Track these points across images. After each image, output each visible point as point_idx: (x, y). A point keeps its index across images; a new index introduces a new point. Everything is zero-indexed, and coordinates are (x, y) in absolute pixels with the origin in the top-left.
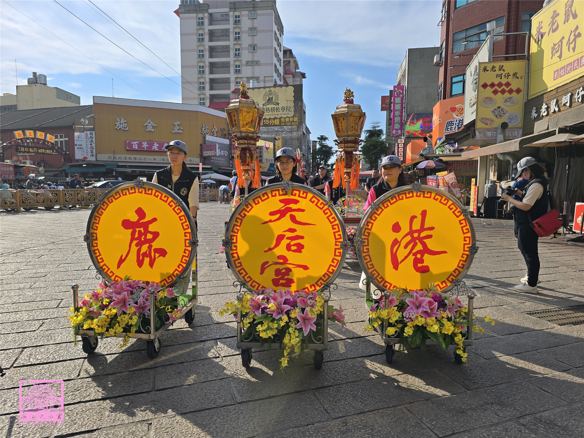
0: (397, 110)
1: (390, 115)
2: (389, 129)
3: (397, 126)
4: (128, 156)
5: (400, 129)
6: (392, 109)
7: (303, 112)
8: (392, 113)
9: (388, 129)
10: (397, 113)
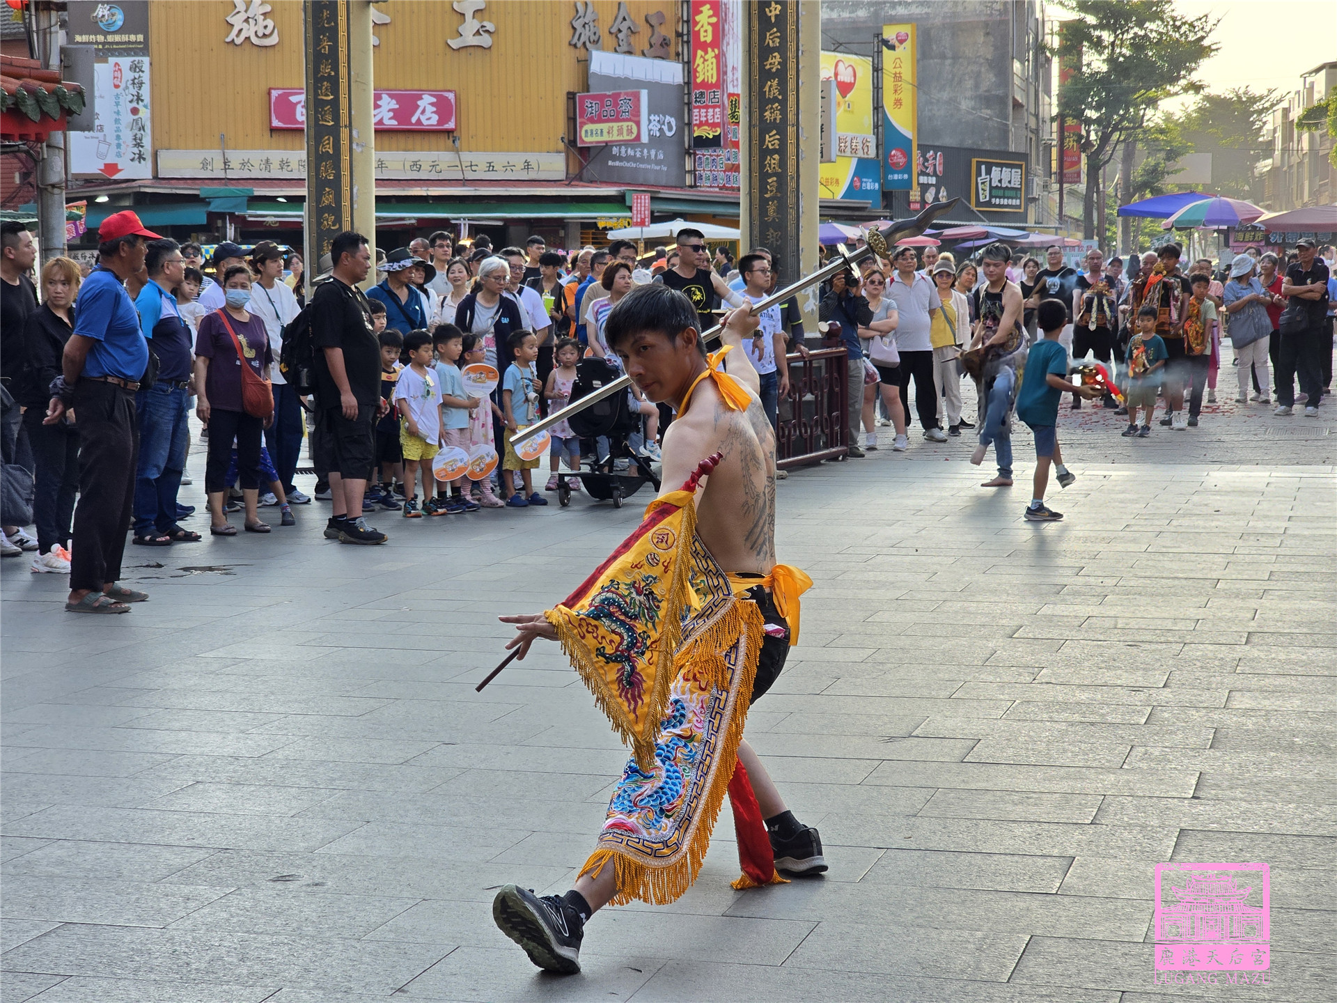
4: (276, 155)
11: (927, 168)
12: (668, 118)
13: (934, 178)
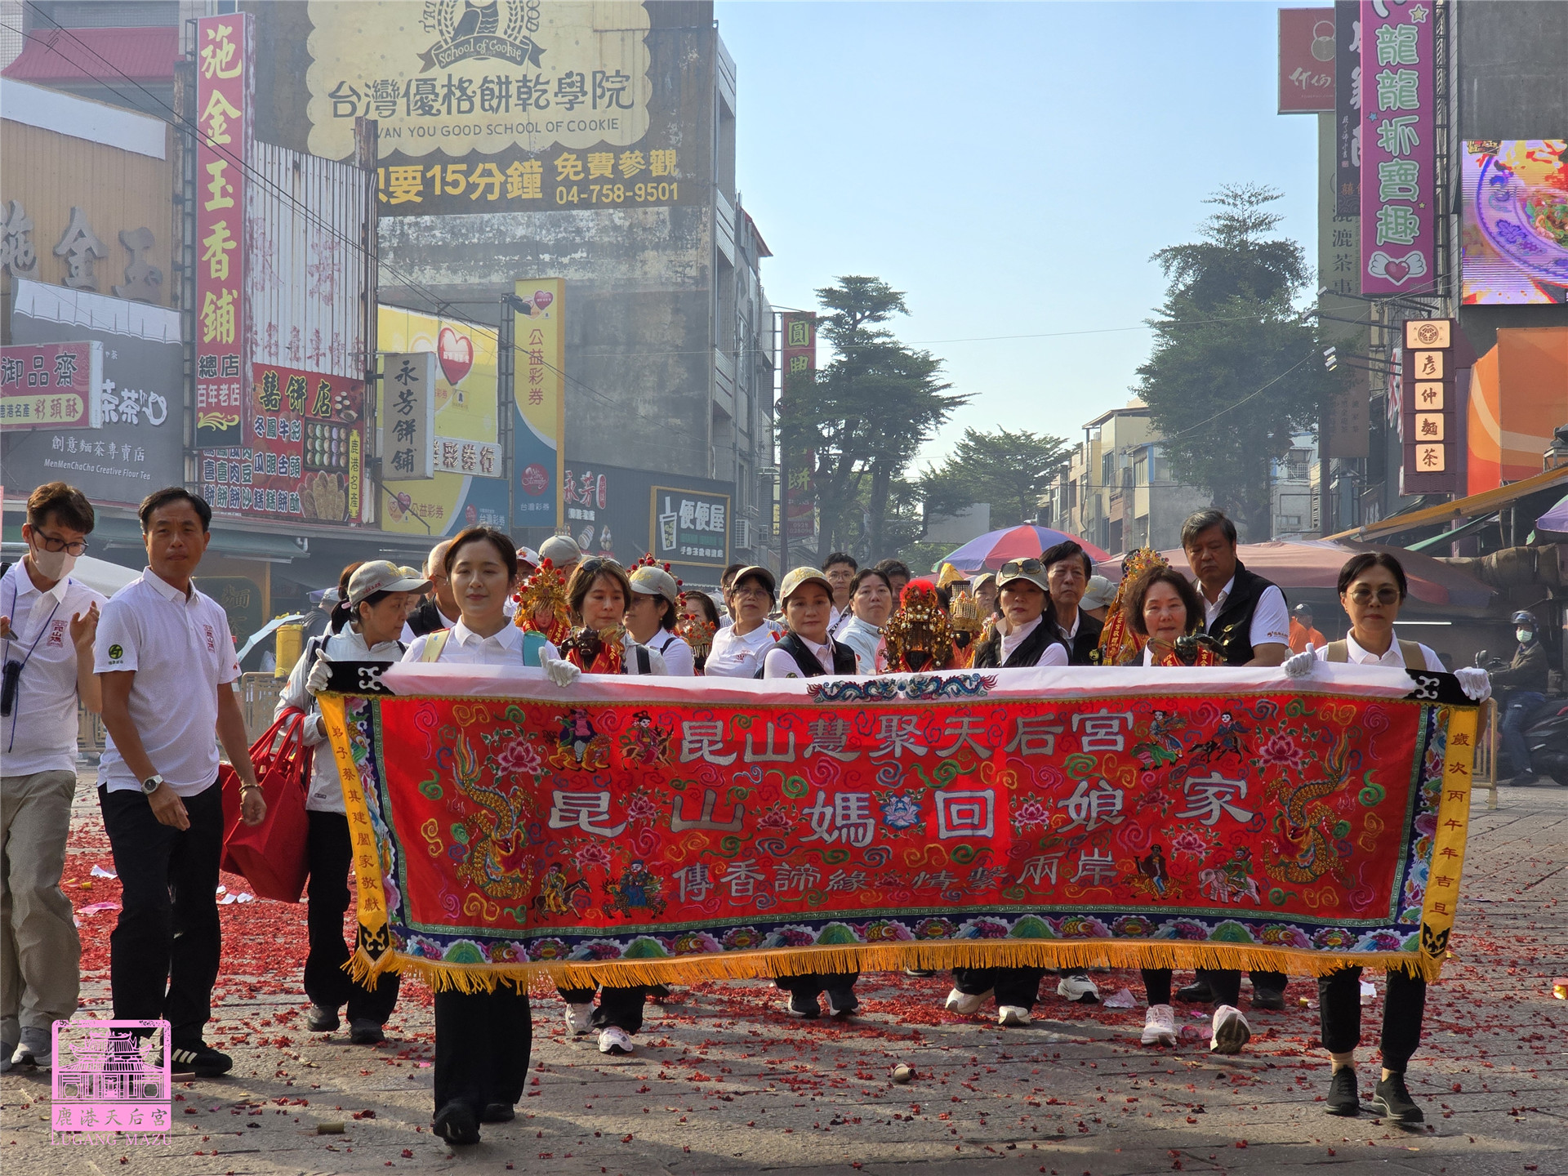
0: (1391, 114)
1: (1343, 146)
2: (1342, 238)
3: (1397, 225)
5: (1418, 244)
6: (1358, 100)
7: (714, 112)
8: (1359, 131)
9: (1332, 239)
10: (1396, 135)
11: (581, 497)
12: (153, 396)
13: (592, 513)
